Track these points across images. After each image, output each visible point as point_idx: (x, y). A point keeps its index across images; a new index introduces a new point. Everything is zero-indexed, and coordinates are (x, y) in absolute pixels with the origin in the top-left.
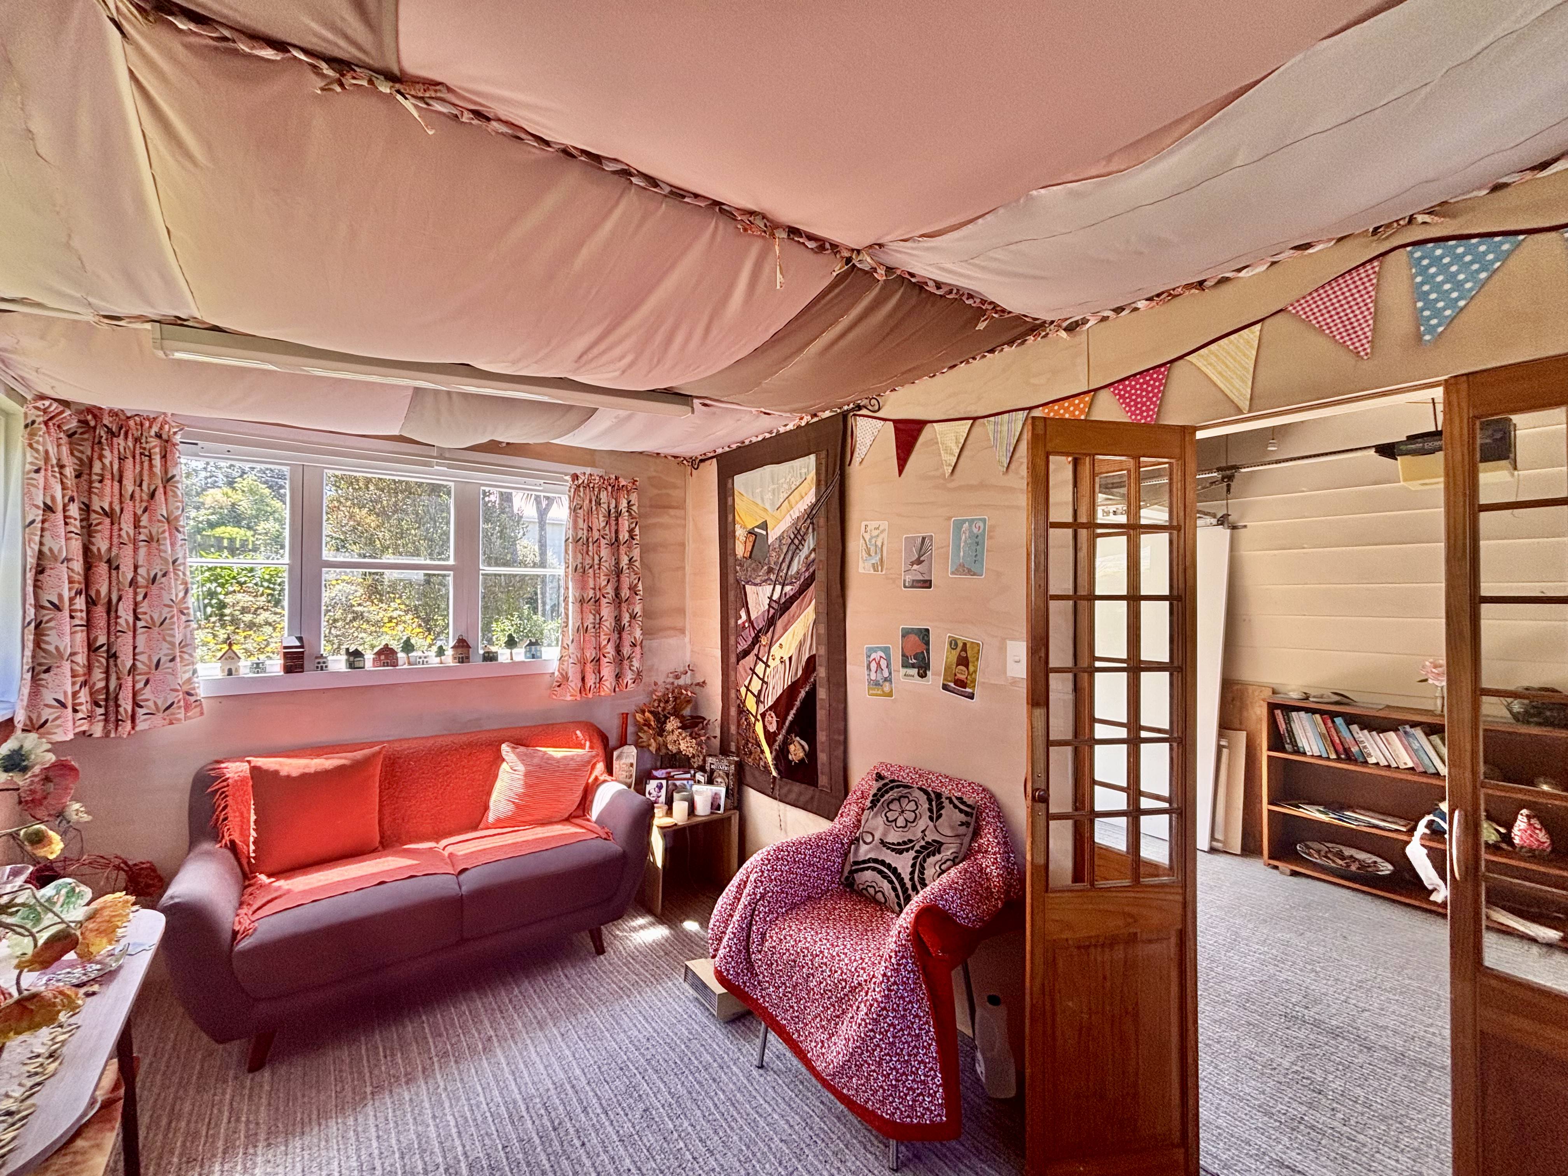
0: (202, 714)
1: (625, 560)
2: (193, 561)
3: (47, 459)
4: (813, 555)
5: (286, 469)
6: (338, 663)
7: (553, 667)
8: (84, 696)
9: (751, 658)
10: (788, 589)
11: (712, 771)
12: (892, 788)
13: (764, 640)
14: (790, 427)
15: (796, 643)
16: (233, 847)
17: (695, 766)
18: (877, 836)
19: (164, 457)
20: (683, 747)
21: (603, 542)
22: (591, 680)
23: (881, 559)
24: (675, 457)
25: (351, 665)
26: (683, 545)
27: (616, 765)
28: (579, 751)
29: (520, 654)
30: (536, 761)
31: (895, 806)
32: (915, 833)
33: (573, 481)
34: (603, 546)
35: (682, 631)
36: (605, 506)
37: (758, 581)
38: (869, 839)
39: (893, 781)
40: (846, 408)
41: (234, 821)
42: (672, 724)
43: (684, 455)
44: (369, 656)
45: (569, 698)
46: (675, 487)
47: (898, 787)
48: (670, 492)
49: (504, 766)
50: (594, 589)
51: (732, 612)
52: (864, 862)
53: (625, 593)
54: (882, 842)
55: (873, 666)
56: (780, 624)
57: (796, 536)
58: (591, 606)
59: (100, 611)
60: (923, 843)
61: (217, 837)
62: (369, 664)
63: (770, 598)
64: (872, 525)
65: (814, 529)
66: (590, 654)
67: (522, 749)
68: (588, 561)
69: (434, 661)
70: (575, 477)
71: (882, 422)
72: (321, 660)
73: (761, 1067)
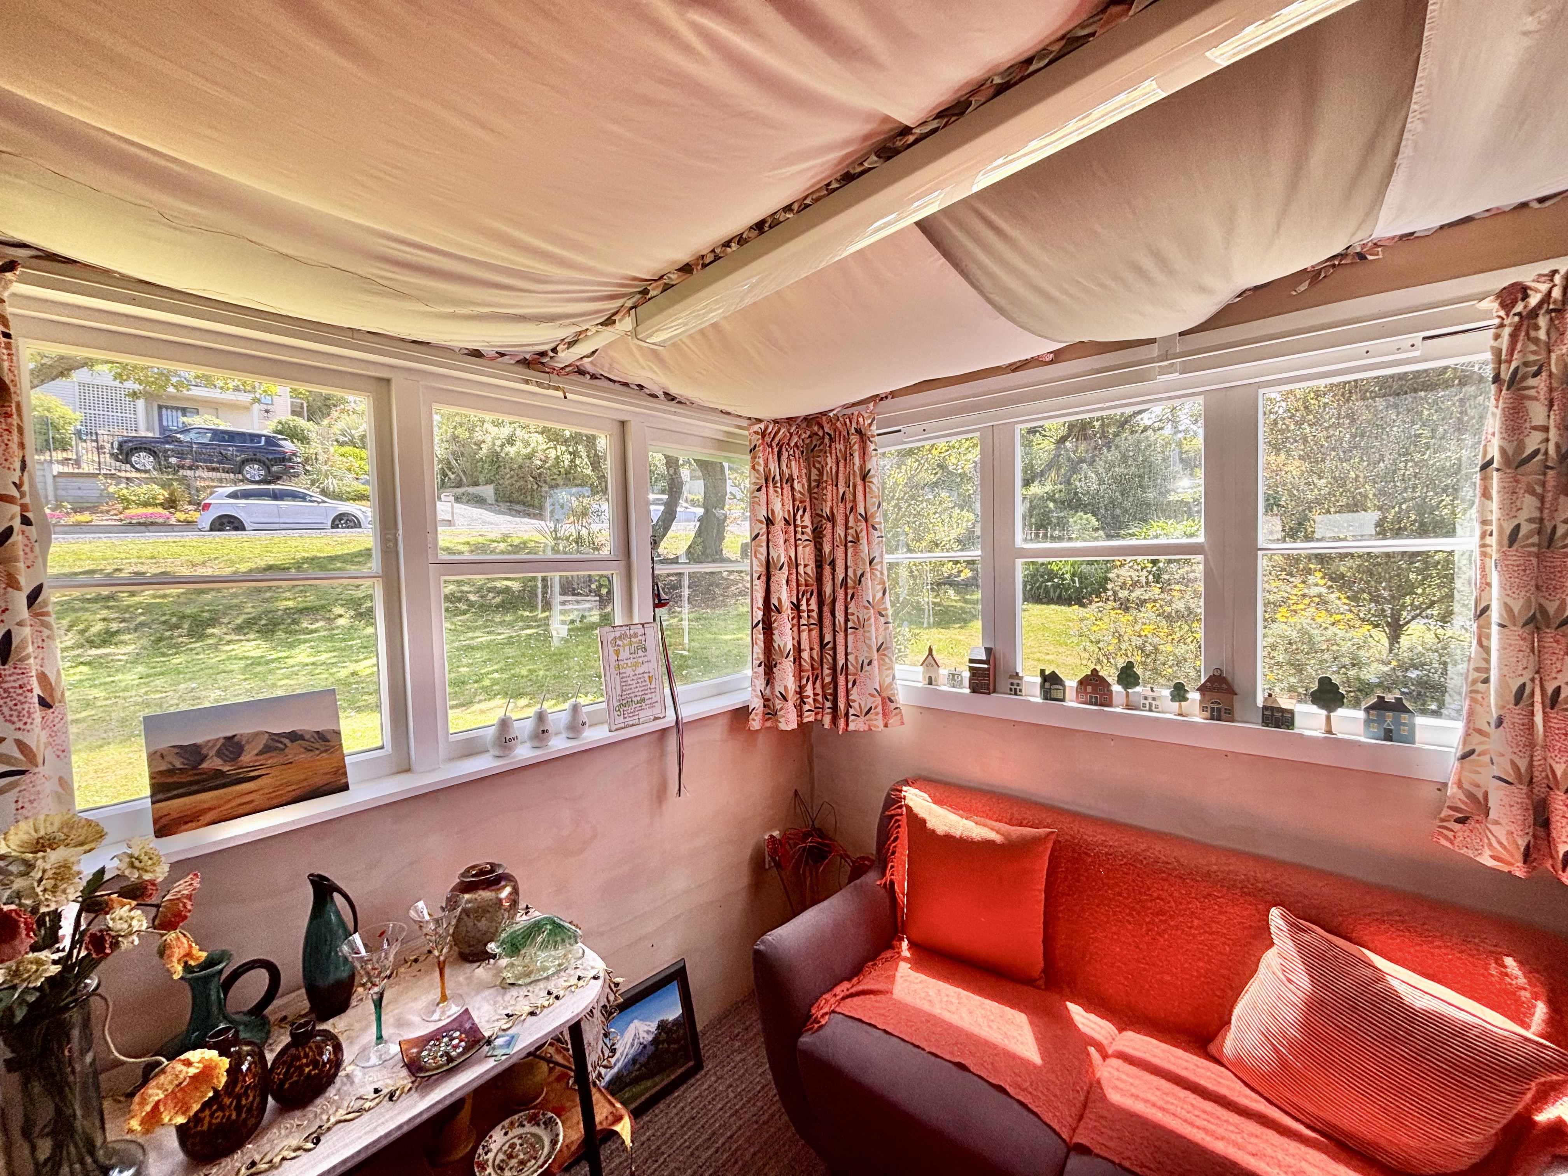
0: (902, 723)
2: (883, 560)
3: (769, 476)
6: (1032, 688)
19: (862, 454)
25: (1047, 695)
29: (1351, 723)
33: (1508, 306)
41: (898, 859)
44: (1071, 685)
49: (1270, 960)
62: (1069, 700)
67: (1318, 936)
70: (1514, 293)
72: (1015, 681)
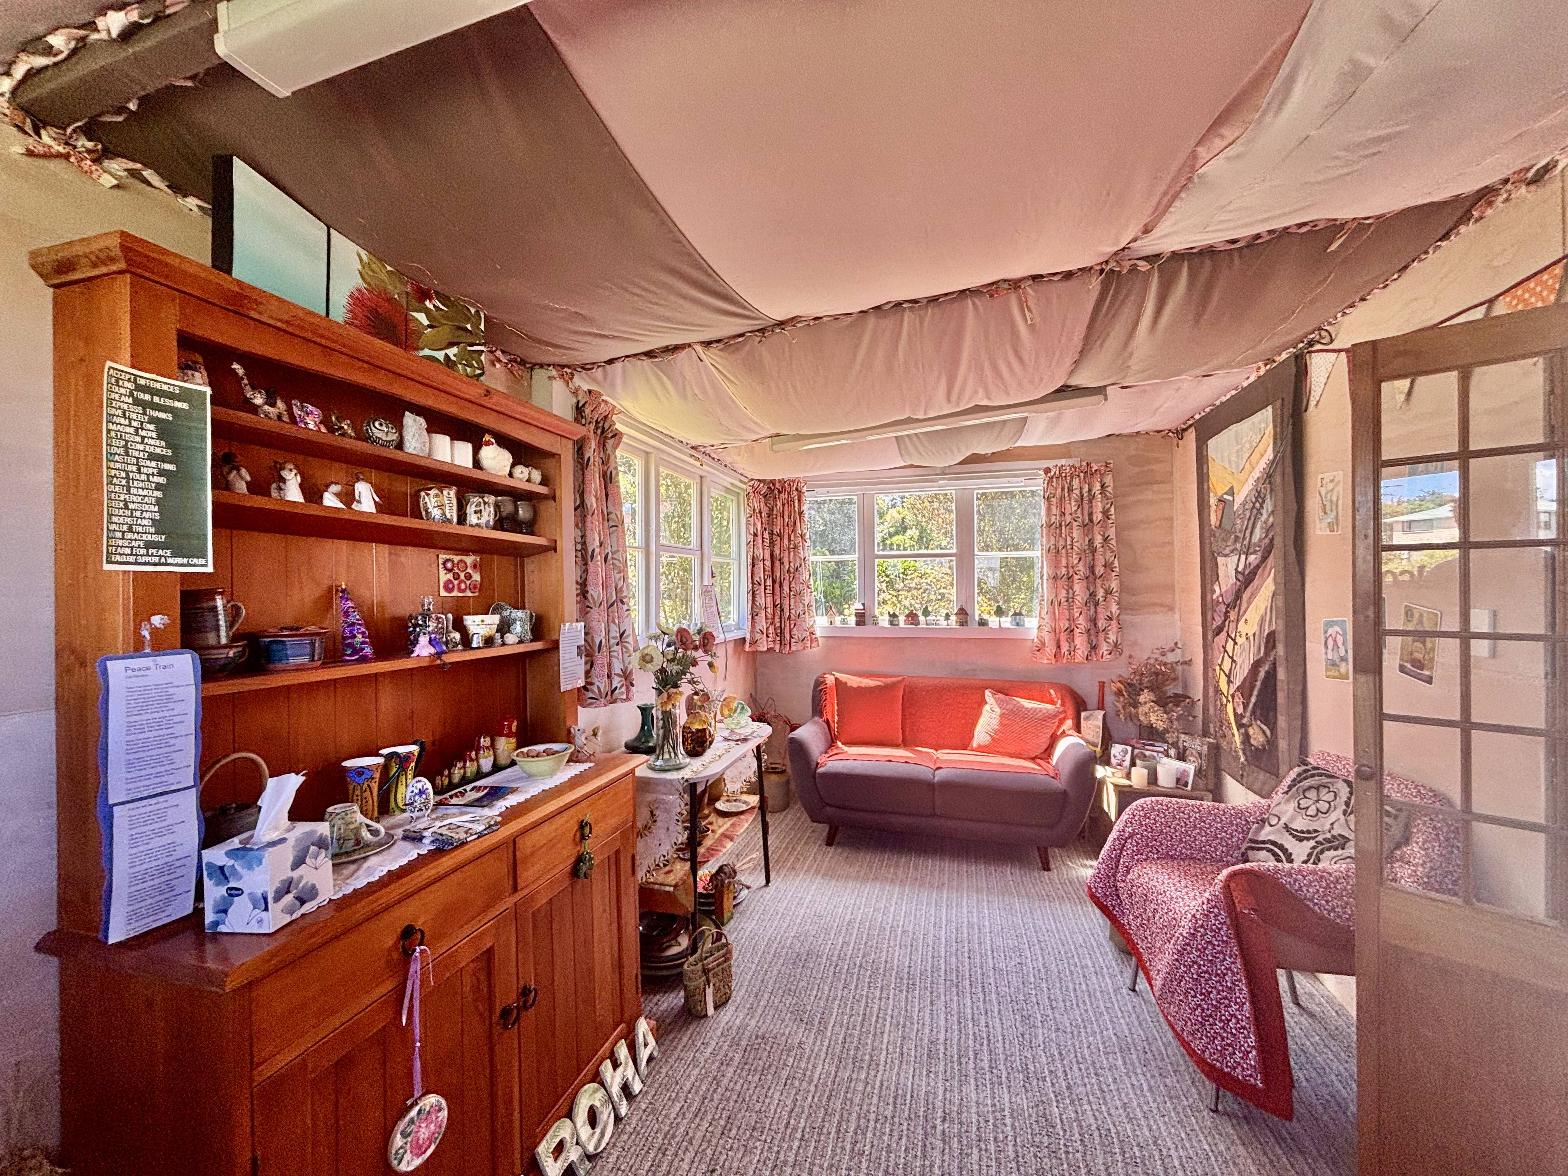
0: (817, 645)
1: (1098, 540)
2: (812, 558)
3: (754, 510)
4: (1271, 519)
5: (855, 498)
6: (884, 621)
7: (1034, 634)
8: (771, 630)
9: (1223, 635)
10: (1252, 558)
11: (1185, 749)
12: (1313, 776)
13: (1233, 616)
14: (1252, 379)
15: (1258, 618)
16: (828, 723)
17: (1170, 741)
18: (1283, 820)
19: (799, 501)
20: (1153, 718)
21: (1075, 524)
22: (1065, 648)
23: (1337, 517)
24: (1158, 432)
25: (891, 623)
26: (1171, 519)
27: (1083, 724)
28: (1049, 706)
29: (1007, 622)
30: (1010, 707)
31: (1312, 794)
32: (1323, 824)
33: (1046, 474)
34: (1075, 528)
35: (1171, 608)
36: (1077, 492)
37: (1227, 551)
38: (1274, 821)
39: (1315, 768)
40: (1301, 345)
41: (828, 709)
42: (1145, 696)
43: (1169, 427)
44: (902, 619)
45: (1046, 661)
46: (1158, 461)
47: (1321, 775)
48: (1155, 467)
49: (987, 707)
50: (1067, 567)
51: (1209, 586)
52: (1263, 842)
53: (1100, 570)
54: (1286, 827)
55: (1330, 642)
56: (1245, 596)
57: (1257, 500)
58: (1062, 583)
59: (777, 586)
60: (1328, 836)
61: (821, 716)
62: (902, 624)
63: (1236, 569)
64: (1328, 477)
65: (1271, 492)
66: (1064, 624)
67: (1001, 696)
68: (1062, 542)
69: (943, 624)
70: (1047, 471)
71: (1336, 355)
72: (875, 619)
73: (1134, 990)
